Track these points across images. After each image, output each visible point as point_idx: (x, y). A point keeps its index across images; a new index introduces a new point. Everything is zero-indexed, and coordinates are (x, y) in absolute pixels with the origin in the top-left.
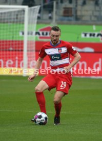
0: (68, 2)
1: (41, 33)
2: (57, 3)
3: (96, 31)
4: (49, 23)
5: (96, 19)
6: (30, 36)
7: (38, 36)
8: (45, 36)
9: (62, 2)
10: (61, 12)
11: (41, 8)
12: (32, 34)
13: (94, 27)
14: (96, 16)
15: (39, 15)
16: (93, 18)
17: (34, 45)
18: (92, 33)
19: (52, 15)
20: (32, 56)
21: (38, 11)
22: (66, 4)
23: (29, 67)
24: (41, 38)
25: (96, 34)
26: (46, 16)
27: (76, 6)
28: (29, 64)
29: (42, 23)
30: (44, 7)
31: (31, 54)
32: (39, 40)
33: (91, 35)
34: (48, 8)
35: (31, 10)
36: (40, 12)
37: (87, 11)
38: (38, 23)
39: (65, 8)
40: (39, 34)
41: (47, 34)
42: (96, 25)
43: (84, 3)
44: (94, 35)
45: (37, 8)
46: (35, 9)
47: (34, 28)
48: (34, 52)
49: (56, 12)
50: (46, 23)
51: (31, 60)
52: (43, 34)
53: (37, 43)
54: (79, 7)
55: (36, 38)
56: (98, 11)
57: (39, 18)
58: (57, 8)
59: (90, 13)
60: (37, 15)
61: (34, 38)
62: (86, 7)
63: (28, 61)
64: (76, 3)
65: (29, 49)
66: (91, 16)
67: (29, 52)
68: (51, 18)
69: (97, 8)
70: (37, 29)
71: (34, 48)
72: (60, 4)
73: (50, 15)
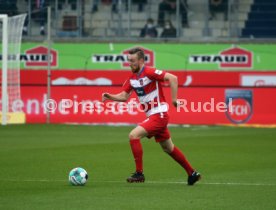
0: (69, 7)
1: (28, 57)
2: (53, 10)
3: (114, 52)
4: (41, 42)
5: (113, 33)
6: (11, 61)
7: (23, 61)
8: (35, 61)
9: (60, 8)
10: (60, 23)
11: (27, 17)
12: (14, 58)
13: (111, 46)
14: (113, 29)
15: (25, 29)
16: (109, 33)
17: (19, 75)
18: (109, 55)
19: (46, 28)
20: (15, 92)
21: (23, 23)
22: (67, 11)
23: (11, 111)
24: (28, 64)
25: (115, 56)
26: (36, 30)
27: (83, 13)
28: (10, 106)
29: (29, 41)
30: (33, 16)
31: (13, 90)
32: (26, 67)
33: (106, 58)
34: (39, 18)
35: (12, 20)
36: (26, 24)
37: (100, 21)
38: (23, 41)
39: (65, 17)
40: (26, 58)
41: (38, 58)
42: (114, 42)
43: (95, 9)
44: (111, 58)
45: (22, 17)
46: (18, 19)
47: (18, 49)
48: (19, 86)
49: (52, 24)
50: (37, 42)
51: (13, 100)
52: (32, 58)
53: (23, 73)
54: (87, 16)
55: (22, 64)
56: (117, 21)
57: (24, 33)
58: (53, 17)
59: (104, 24)
60: (21, 28)
61: (19, 64)
62: (98, 15)
63: (10, 100)
64: (83, 9)
65: (11, 82)
66: (106, 29)
67: (11, 87)
68: (43, 33)
69: (116, 17)
70: (22, 51)
71: (19, 81)
72: (57, 11)
73: (42, 28)
